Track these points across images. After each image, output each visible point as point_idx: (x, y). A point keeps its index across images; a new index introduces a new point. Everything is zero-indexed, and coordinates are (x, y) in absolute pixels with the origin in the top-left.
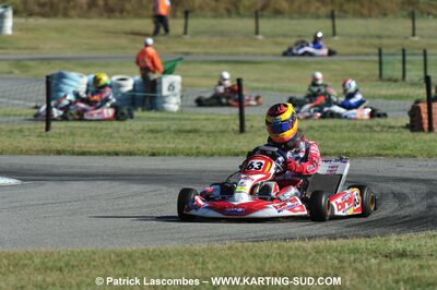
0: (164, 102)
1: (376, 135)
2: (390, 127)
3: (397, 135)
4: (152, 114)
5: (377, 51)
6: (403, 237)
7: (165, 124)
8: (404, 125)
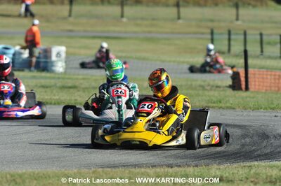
0: (53, 66)
1: (206, 93)
2: (217, 87)
3: (222, 93)
4: (44, 74)
5: (209, 31)
6: (222, 167)
7: (53, 82)
8: (228, 85)
